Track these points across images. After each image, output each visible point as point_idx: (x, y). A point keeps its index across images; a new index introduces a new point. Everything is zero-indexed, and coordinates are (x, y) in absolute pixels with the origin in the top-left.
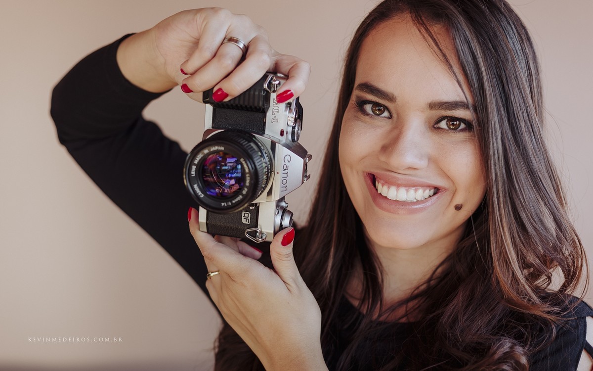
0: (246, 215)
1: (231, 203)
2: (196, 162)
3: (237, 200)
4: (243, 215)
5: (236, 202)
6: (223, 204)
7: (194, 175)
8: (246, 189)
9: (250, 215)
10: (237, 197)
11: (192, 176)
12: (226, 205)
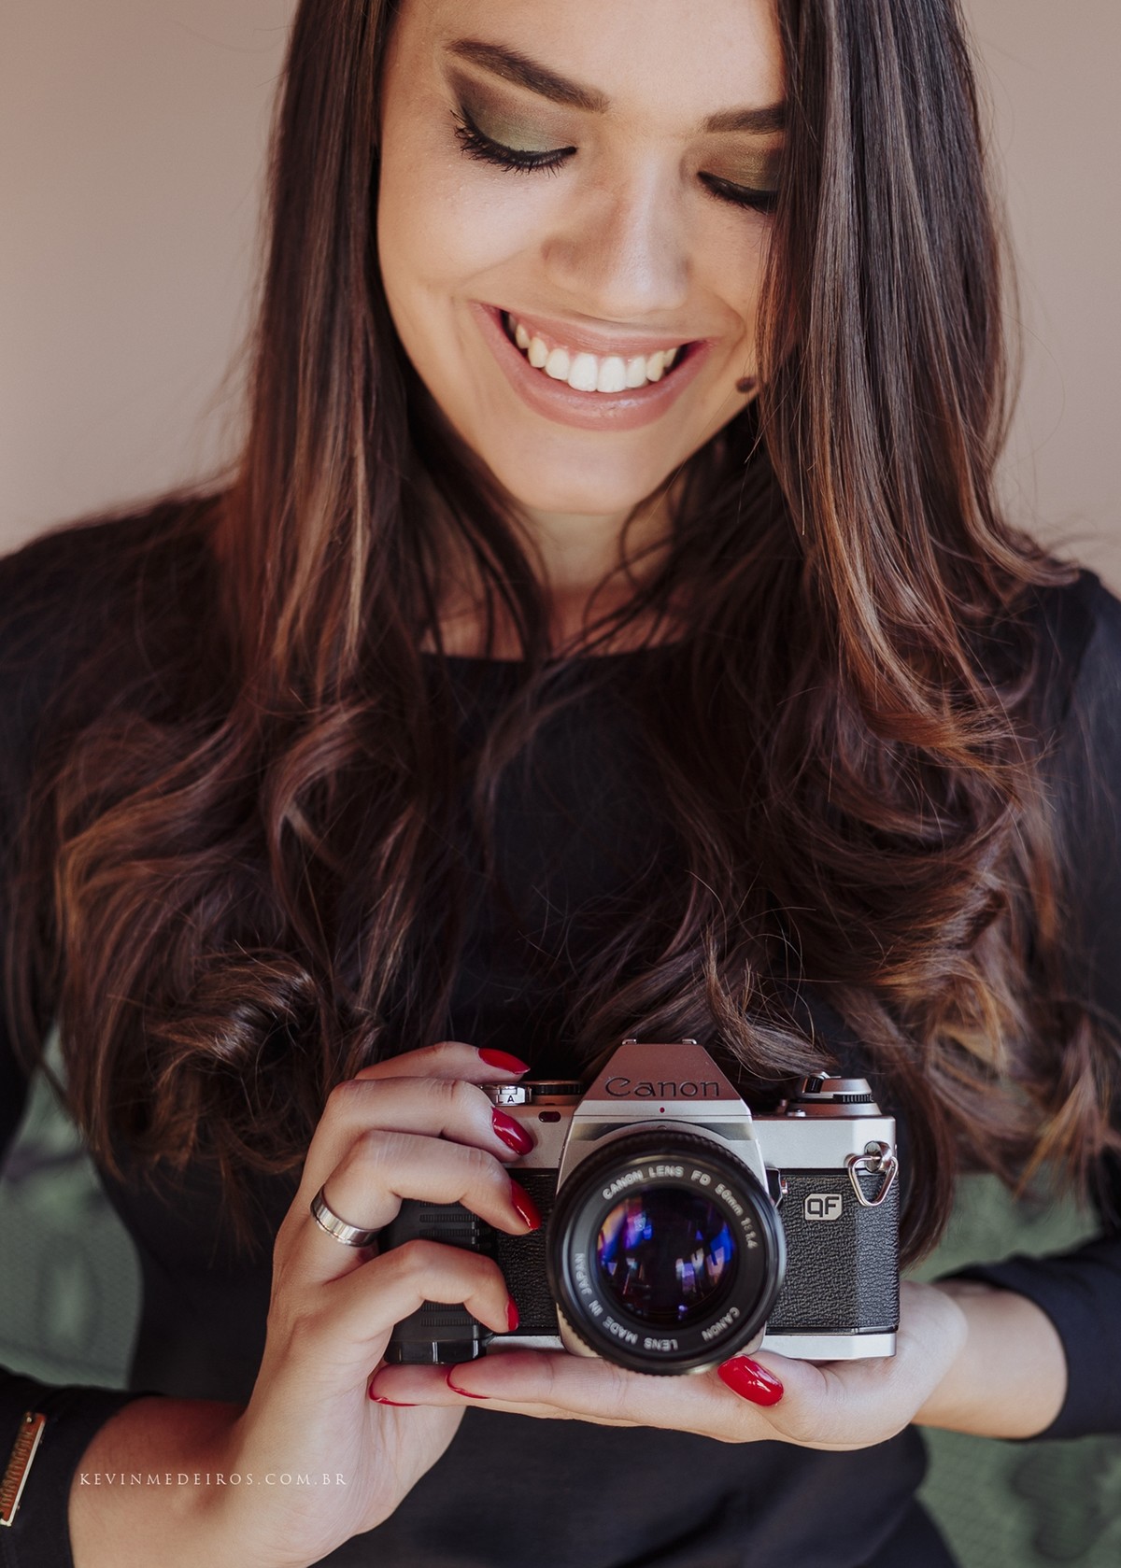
0: (815, 1207)
1: (743, 1217)
2: (632, 1338)
3: (732, 1202)
4: (817, 1217)
5: (738, 1203)
6: (751, 1244)
7: (674, 1342)
8: (696, 1175)
9: (812, 1196)
10: (724, 1202)
11: (676, 1346)
12: (752, 1234)
